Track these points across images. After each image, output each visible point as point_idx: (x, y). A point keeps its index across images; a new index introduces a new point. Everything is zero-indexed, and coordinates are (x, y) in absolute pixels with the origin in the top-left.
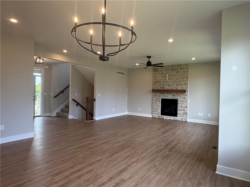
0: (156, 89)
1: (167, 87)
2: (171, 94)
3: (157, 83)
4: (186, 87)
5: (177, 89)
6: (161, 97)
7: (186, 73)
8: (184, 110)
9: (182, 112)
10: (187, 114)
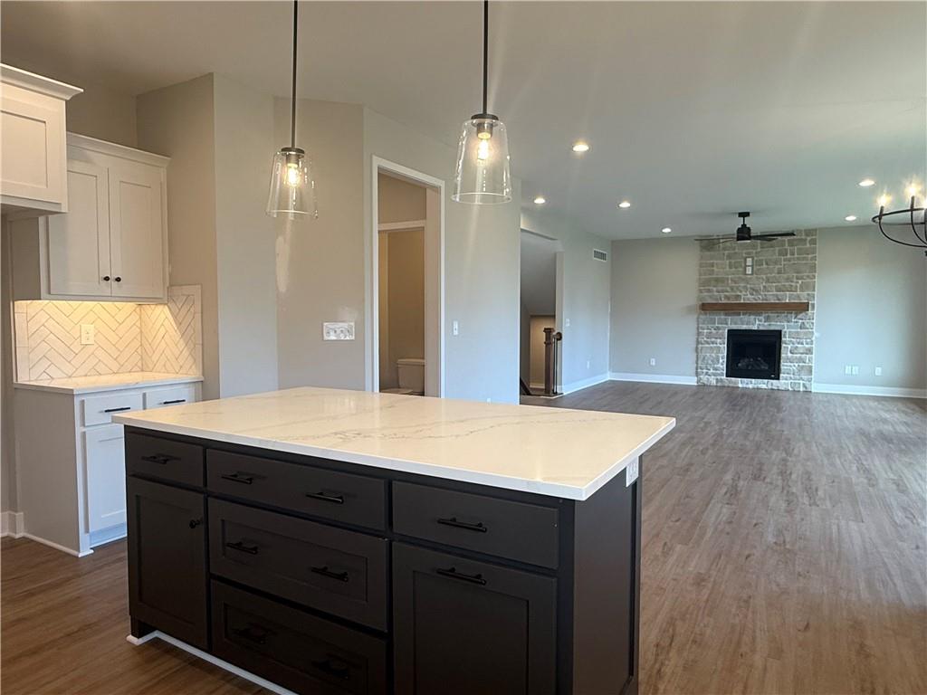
0: (710, 301)
1: (749, 296)
2: (760, 314)
3: (713, 283)
4: (808, 295)
5: (779, 300)
6: (727, 324)
7: (810, 256)
8: (801, 360)
9: (796, 365)
10: (811, 371)
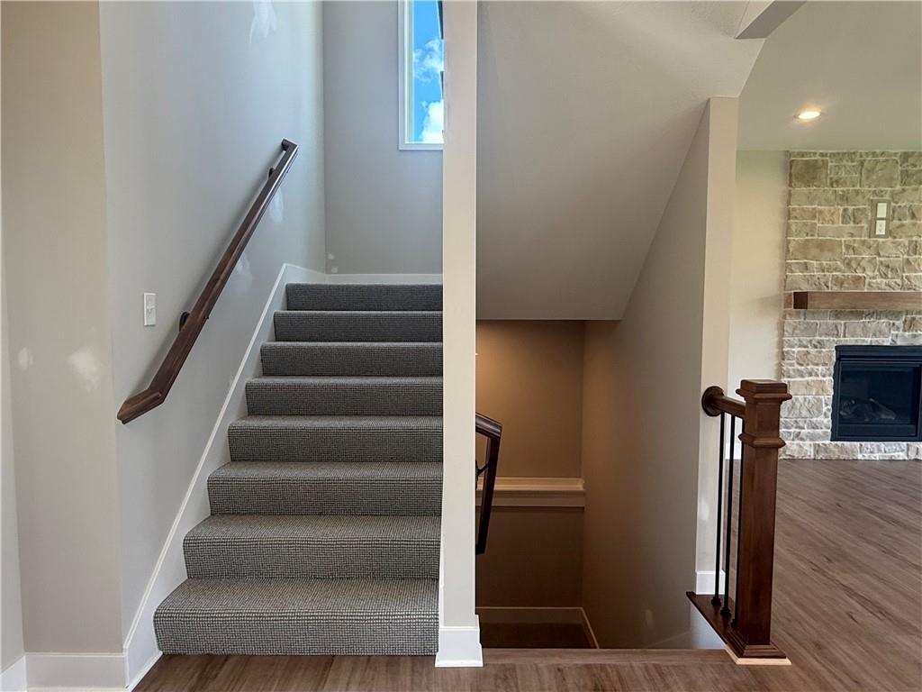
0: (807, 288)
2: (896, 316)
3: (815, 251)
